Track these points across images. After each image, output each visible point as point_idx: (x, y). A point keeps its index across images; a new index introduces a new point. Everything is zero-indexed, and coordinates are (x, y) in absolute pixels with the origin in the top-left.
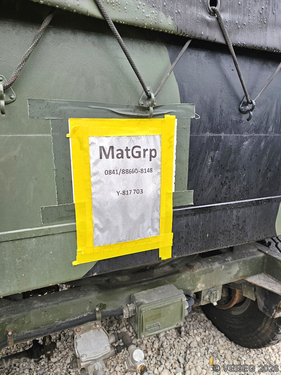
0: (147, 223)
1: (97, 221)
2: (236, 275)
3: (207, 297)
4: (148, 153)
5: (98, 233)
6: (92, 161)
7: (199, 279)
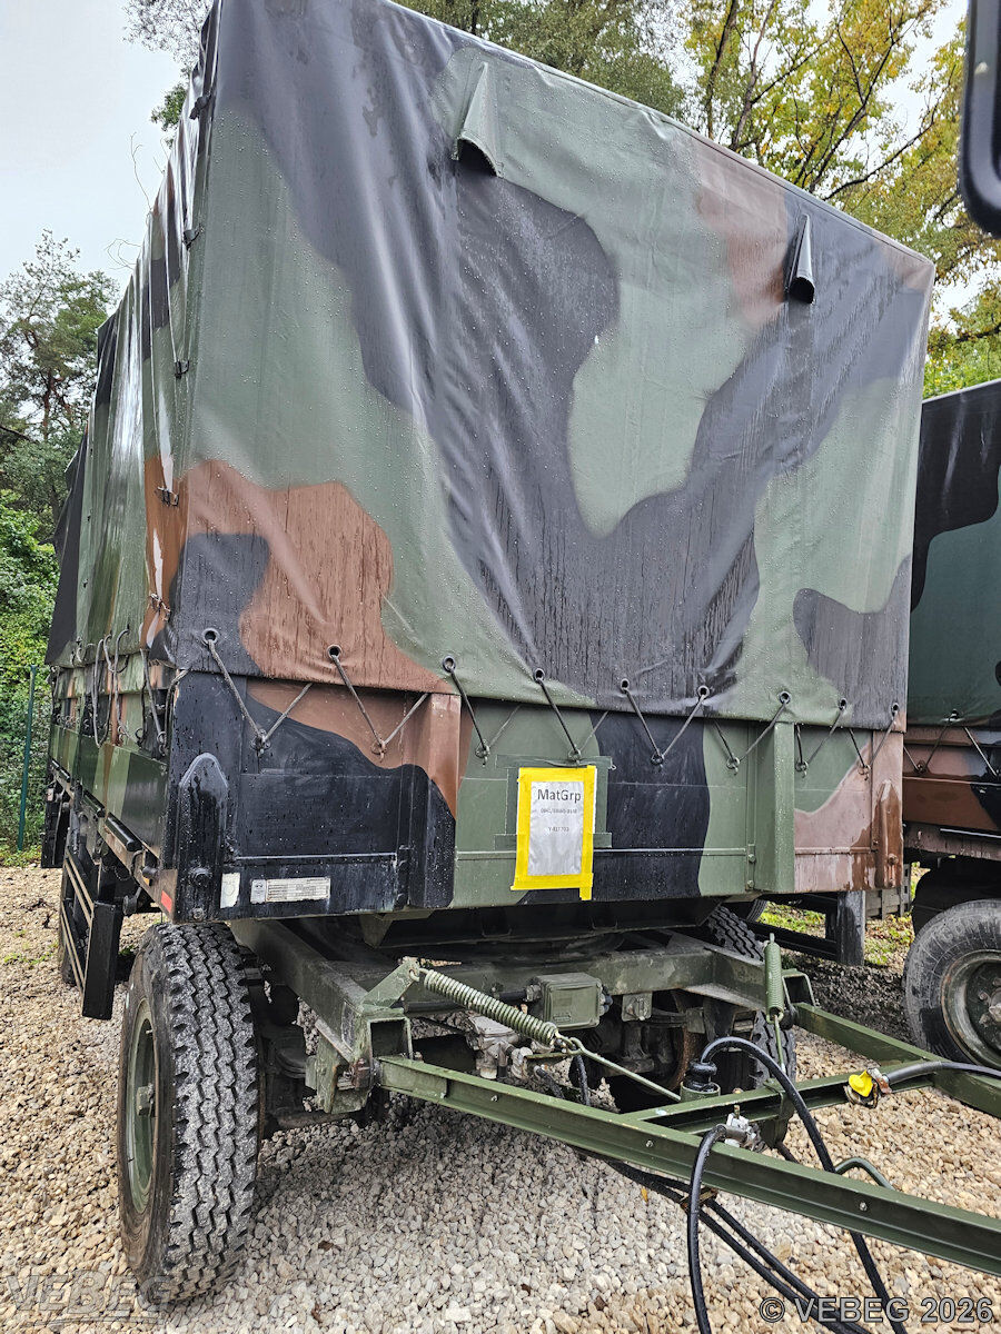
0: (571, 859)
1: (532, 852)
2: (671, 979)
3: (630, 1006)
4: (573, 797)
5: (532, 863)
6: (532, 801)
7: (618, 974)
